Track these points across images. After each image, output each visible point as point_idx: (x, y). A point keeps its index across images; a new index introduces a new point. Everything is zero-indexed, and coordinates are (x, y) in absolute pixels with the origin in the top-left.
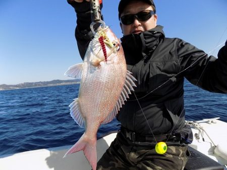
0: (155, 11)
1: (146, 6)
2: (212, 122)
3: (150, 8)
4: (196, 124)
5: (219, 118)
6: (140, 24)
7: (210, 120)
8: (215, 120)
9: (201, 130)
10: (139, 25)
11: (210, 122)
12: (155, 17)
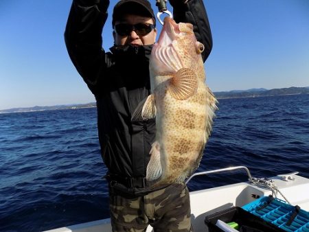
0: (155, 25)
1: (146, 19)
2: (289, 178)
3: (150, 22)
4: (268, 182)
5: (298, 173)
6: (138, 37)
7: (287, 176)
8: (292, 175)
9: (275, 191)
10: (137, 39)
11: (287, 179)
12: (155, 31)
